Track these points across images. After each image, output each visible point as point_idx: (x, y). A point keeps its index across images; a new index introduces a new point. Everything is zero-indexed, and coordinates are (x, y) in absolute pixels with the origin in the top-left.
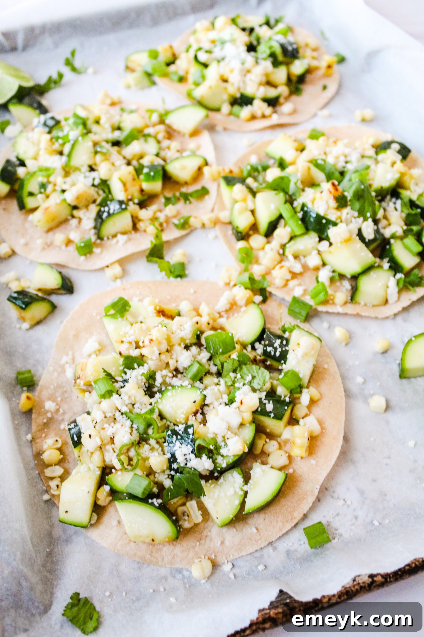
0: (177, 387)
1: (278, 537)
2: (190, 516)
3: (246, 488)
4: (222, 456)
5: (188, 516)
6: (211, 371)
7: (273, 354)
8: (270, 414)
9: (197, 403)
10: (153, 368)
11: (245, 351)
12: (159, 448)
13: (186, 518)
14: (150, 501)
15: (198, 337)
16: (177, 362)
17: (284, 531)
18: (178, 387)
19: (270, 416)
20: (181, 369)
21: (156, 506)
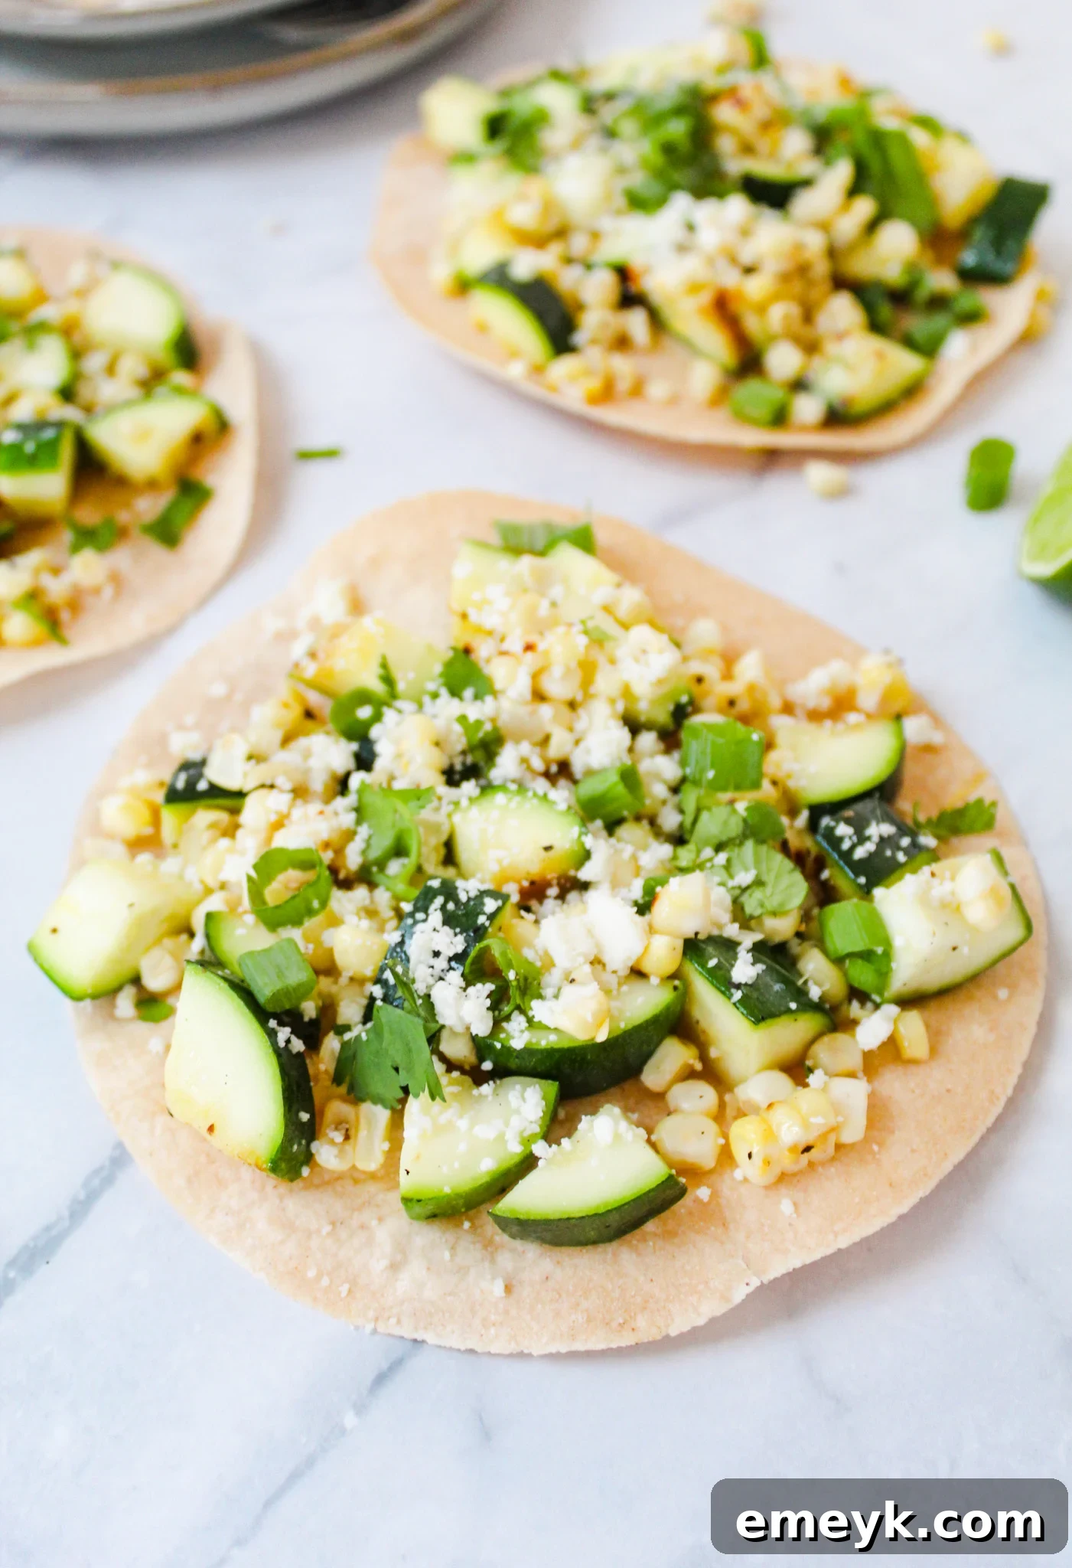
0: (530, 794)
1: (554, 1351)
2: (351, 1141)
3: (539, 1148)
4: (530, 1021)
5: (347, 1137)
6: (660, 821)
7: (846, 845)
8: (733, 991)
9: (551, 853)
10: (504, 721)
11: (785, 820)
12: (391, 918)
13: (338, 1137)
14: (273, 1023)
15: (680, 713)
16: (577, 742)
17: (579, 1346)
18: (535, 795)
19: (730, 997)
20: (577, 768)
21: (277, 1043)
